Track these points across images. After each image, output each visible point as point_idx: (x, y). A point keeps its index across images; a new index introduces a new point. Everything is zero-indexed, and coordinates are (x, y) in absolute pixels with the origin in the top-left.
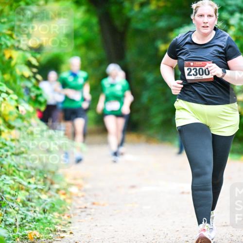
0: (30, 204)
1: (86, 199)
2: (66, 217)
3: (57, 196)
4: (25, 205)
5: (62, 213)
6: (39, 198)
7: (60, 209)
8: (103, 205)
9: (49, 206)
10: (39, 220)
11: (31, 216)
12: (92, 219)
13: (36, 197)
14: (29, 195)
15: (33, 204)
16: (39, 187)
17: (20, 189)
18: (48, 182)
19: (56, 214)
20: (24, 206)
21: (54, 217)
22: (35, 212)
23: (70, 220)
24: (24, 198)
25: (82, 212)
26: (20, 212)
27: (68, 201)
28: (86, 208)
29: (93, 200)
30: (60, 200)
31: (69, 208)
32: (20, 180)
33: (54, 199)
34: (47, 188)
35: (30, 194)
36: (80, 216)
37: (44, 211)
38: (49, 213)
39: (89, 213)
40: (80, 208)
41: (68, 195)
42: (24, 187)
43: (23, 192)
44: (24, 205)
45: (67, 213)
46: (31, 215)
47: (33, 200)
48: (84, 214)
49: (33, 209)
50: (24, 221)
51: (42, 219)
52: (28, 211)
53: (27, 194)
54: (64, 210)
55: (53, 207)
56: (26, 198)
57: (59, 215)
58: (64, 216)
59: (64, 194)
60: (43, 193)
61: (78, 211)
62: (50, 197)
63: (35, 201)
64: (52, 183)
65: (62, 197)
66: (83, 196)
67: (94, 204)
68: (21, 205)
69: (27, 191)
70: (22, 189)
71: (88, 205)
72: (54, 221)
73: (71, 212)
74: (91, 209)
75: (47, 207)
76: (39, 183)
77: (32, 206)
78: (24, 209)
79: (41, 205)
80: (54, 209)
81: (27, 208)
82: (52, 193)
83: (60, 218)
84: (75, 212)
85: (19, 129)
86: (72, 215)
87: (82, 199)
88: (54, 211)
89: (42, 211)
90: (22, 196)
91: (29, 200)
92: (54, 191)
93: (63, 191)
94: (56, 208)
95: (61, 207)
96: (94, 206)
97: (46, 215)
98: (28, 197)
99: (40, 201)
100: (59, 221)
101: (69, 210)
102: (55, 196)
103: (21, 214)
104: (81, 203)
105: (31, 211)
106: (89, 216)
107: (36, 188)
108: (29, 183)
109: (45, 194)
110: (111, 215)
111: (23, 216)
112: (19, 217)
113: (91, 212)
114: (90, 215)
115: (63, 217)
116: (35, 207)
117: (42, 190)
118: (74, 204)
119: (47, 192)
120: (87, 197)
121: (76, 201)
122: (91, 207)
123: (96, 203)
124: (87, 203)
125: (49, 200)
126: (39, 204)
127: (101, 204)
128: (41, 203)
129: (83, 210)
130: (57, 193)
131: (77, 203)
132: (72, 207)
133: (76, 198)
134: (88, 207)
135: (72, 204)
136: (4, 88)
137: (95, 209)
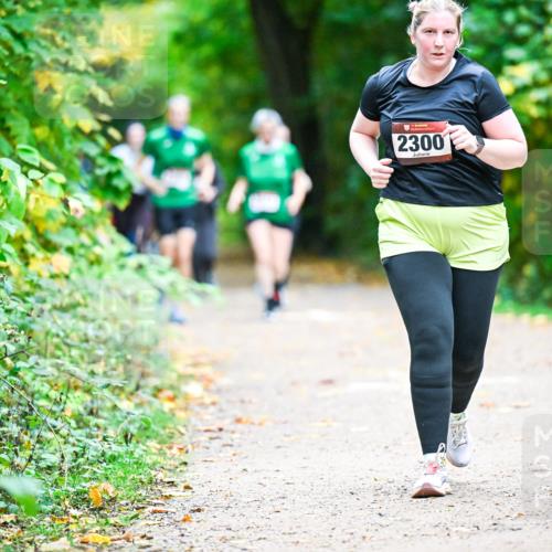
0: (93, 420)
1: (221, 410)
2: (175, 451)
3: (156, 402)
4: (81, 424)
5: (167, 441)
6: (115, 408)
7: (162, 432)
8: (260, 424)
9: (137, 425)
10: (113, 459)
11: (96, 450)
12: (234, 455)
13: (109, 404)
14: (92, 402)
15: (101, 422)
16: (115, 382)
17: (70, 387)
18: (136, 372)
19: (153, 444)
20: (79, 428)
21: (148, 450)
22: (105, 439)
23: (184, 459)
24: (82, 410)
25: (211, 439)
26: (71, 440)
27: (181, 415)
28: (221, 430)
29: (239, 414)
30: (163, 412)
31: (183, 430)
32: (71, 368)
33: (148, 411)
34: (132, 387)
35: (94, 398)
36: (208, 448)
37: (127, 438)
38: (138, 442)
39: (230, 442)
40: (207, 431)
41: (180, 402)
42: (80, 384)
43: (79, 393)
44: (81, 423)
45: (178, 441)
46: (95, 447)
47: (100, 413)
48: (216, 443)
49: (101, 433)
50: (81, 460)
51: (120, 456)
52: (90, 436)
53: (88, 398)
54: (171, 437)
55: (146, 429)
56: (85, 408)
57: (158, 446)
58: (170, 448)
59: (172, 399)
60: (123, 396)
61: (204, 438)
62: (139, 405)
63: (104, 414)
64: (143, 375)
65: (167, 406)
66: (214, 404)
67: (239, 421)
68: (73, 424)
69: (88, 391)
70: (76, 388)
71: (227, 423)
72: (148, 460)
73: (186, 438)
74: (233, 432)
75: (133, 429)
76: (114, 373)
77: (98, 427)
78: (79, 431)
79: (119, 422)
80: (148, 433)
81: (88, 430)
82: (144, 395)
83: (161, 453)
84: (194, 440)
85: (70, 250)
86: (190, 447)
87: (212, 409)
88: (148, 437)
89: (122, 440)
90: (76, 403)
91: (91, 413)
92: (148, 390)
93: (170, 393)
94: (153, 431)
95: (164, 428)
96: (240, 426)
97: (131, 445)
98: (89, 404)
99: (118, 414)
100: (160, 459)
101: (182, 434)
102: (150, 403)
103: (74, 445)
104: (210, 418)
105: (97, 437)
106: (229, 448)
107: (107, 386)
108: (93, 373)
109: (129, 399)
110: (279, 447)
111: (78, 449)
112: (68, 451)
113: (232, 440)
114: (231, 446)
115: (168, 452)
116: (106, 429)
117: (122, 389)
118: (194, 421)
119: (132, 394)
120: (224, 407)
121: (198, 414)
122: (232, 427)
123: (244, 420)
124: (222, 418)
125: (137, 412)
126: (115, 421)
127: (256, 422)
128: (120, 419)
129: (214, 435)
130: (155, 396)
131: (201, 420)
132: (190, 428)
133: (197, 409)
134: (225, 428)
135: (189, 420)
136: (35, 158)
137: (243, 433)
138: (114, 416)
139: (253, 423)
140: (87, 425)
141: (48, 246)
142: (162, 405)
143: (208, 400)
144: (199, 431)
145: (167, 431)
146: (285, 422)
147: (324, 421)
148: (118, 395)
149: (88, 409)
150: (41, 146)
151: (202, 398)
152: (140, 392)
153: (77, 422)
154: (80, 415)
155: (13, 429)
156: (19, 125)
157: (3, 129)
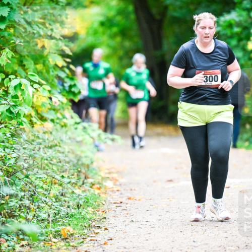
0: (63, 198)
1: (121, 194)
2: (100, 212)
3: (92, 190)
4: (58, 200)
5: (97, 208)
6: (73, 192)
7: (94, 204)
8: (139, 200)
9: (83, 200)
10: (72, 216)
11: (64, 212)
12: (127, 214)
13: (70, 191)
14: (62, 190)
15: (66, 199)
16: (73, 181)
17: (52, 183)
18: (83, 176)
19: (90, 209)
20: (57, 202)
21: (88, 212)
22: (68, 207)
23: (104, 215)
24: (58, 193)
25: (117, 207)
26: (53, 207)
27: (103, 195)
28: (121, 203)
29: (130, 195)
30: (95, 195)
31: (104, 203)
32: (53, 174)
33: (88, 194)
34: (81, 183)
35: (64, 188)
36: (115, 211)
37: (78, 206)
38: (83, 208)
39: (125, 208)
40: (114, 203)
41: (102, 190)
42: (57, 182)
43: (56, 186)
44: (57, 199)
45: (102, 208)
46: (64, 210)
47: (66, 195)
48: (119, 209)
49: (66, 204)
50: (57, 216)
51: (75, 214)
52: (61, 206)
53: (61, 188)
54: (99, 206)
55: (87, 202)
56: (59, 193)
57: (93, 210)
58: (98, 211)
59: (99, 189)
60: (77, 187)
61: (113, 206)
62: (84, 191)
63: (68, 195)
64: (86, 178)
65: (97, 192)
66: (118, 191)
67: (129, 198)
68: (54, 200)
69: (61, 185)
70: (55, 183)
71: (124, 200)
72: (88, 217)
73: (105, 206)
74: (127, 204)
75: (81, 202)
76: (73, 177)
77: (65, 202)
78: (57, 203)
80: (88, 204)
81: (61, 203)
82: (86, 187)
83: (94, 213)
84: (109, 207)
85: (52, 121)
86: (107, 211)
87: (117, 193)
88: (88, 206)
90: (55, 190)
91: (62, 195)
92: (88, 185)
93: (98, 186)
94: (90, 203)
95: (95, 202)
96: (130, 201)
97: (80, 210)
99: (74, 195)
100: (94, 216)
102: (88, 190)
103: (54, 210)
104: (116, 197)
105: (65, 206)
106: (125, 211)
107: (69, 183)
108: (63, 177)
109: (79, 188)
111: (56, 212)
112: (52, 212)
113: (127, 207)
115: (97, 213)
116: (69, 202)
117: (76, 184)
118: (109, 198)
119: (80, 186)
120: (123, 192)
121: (110, 195)
122: (127, 202)
123: (132, 198)
124: (122, 197)
125: (83, 195)
126: (73, 199)
128: (75, 198)
129: (118, 205)
130: (91, 187)
131: (112, 198)
132: (107, 202)
133: (111, 193)
134: (123, 202)
135: (107, 199)
136: (37, 78)
137: (131, 204)
138: (72, 197)
139: (136, 200)
140: (60, 200)
141: (42, 119)
142: (94, 191)
143: (115, 189)
144: (111, 203)
145: (97, 203)
146: (151, 199)
147: (168, 199)
148: (74, 187)
149: (61, 193)
150: (39, 73)
151: (113, 188)
152: (84, 185)
153: (56, 199)
154: (57, 196)
155: (27, 202)
156: (29, 63)
157: (22, 65)
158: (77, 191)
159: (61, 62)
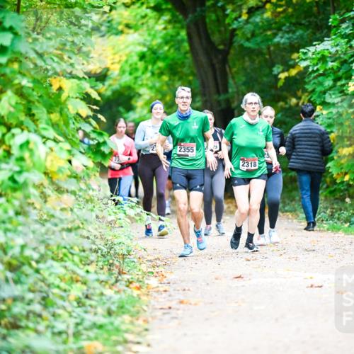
0: (88, 302)
1: (170, 296)
2: (140, 322)
3: (129, 291)
4: (80, 305)
5: (135, 315)
6: (102, 294)
7: (132, 309)
8: (195, 304)
9: (116, 305)
10: (101, 327)
11: (90, 321)
12: (179, 324)
13: (98, 292)
14: (87, 290)
15: (93, 303)
16: (103, 277)
17: (74, 280)
18: (116, 271)
19: (127, 318)
20: (79, 306)
21: (123, 321)
22: (95, 314)
23: (146, 326)
24: (80, 295)
25: (164, 314)
26: (74, 314)
27: (144, 298)
28: (170, 308)
29: (182, 298)
30: (133, 297)
31: (145, 308)
32: (76, 269)
33: (123, 295)
34: (113, 280)
35: (89, 288)
36: (161, 320)
37: (110, 313)
38: (117, 315)
39: (174, 315)
40: (161, 309)
41: (144, 290)
42: (80, 279)
43: (79, 285)
44: (80, 303)
45: (143, 316)
46: (89, 319)
47: (93, 297)
48: (167, 317)
49: (93, 310)
50: (80, 328)
51: (105, 325)
52: (86, 312)
53: (85, 288)
54: (138, 312)
55: (122, 307)
56: (83, 294)
57: (130, 319)
58: (137, 319)
59: (139, 288)
60: (107, 286)
61: (159, 313)
62: (118, 292)
63: (96, 298)
64: (120, 273)
65: (136, 293)
66: (165, 291)
67: (181, 302)
68: (75, 304)
69: (85, 283)
70: (77, 281)
71: (173, 304)
72: (123, 327)
73: (147, 313)
74: (178, 309)
75: (114, 308)
76: (102, 271)
77: (91, 306)
78: (79, 309)
79: (104, 303)
80: (123, 310)
81: (84, 309)
82: (121, 286)
83: (132, 323)
84: (153, 314)
85: (74, 193)
86: (150, 319)
87: (164, 294)
88: (123, 313)
89: (106, 314)
90: (77, 291)
91: (87, 297)
92: (123, 283)
93: (138, 284)
94: (127, 309)
95: (133, 307)
96: (182, 306)
97: (112, 319)
98: (85, 292)
99: (104, 298)
100: (130, 327)
101: (145, 311)
102: (124, 291)
103: (76, 318)
104: (163, 300)
105: (90, 312)
106: (175, 320)
107: (98, 280)
108: (88, 272)
109: (110, 288)
110: (207, 319)
111: (78, 321)
112: (72, 322)
113: (177, 314)
114: (176, 318)
115: (136, 322)
116: (96, 307)
117: (106, 282)
118: (153, 302)
119: (113, 285)
120: (172, 293)
121: (155, 297)
122: (178, 306)
123: (185, 301)
124: (171, 301)
125: (116, 297)
126: (102, 303)
127: (193, 303)
128: (105, 301)
129: (166, 311)
130: (127, 286)
131: (158, 301)
132: (150, 307)
133: (155, 294)
134: (173, 307)
135: (150, 303)
136: (51, 133)
137: (184, 310)
138: (101, 300)
139: (190, 304)
140: (84, 305)
141: (59, 190)
142: (132, 292)
143: (161, 289)
144: (156, 309)
145: (136, 309)
146: (211, 303)
147: (237, 302)
148: (104, 286)
149: (85, 295)
150: (55, 125)
151: (158, 287)
152: (118, 284)
153: (78, 303)
154: (80, 298)
155: (37, 308)
156: (40, 112)
157: (30, 115)
158: (108, 292)
159: (85, 110)
